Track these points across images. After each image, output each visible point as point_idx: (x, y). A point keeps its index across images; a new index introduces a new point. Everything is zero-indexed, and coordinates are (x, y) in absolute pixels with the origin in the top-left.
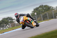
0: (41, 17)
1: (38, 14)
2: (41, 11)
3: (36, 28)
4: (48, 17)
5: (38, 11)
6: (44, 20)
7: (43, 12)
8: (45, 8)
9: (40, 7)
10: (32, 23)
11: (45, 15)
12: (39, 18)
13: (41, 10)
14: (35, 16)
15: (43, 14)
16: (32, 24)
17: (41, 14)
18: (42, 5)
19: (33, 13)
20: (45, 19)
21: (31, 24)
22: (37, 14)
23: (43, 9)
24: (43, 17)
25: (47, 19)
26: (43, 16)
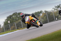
0: (15, 25)
1: (12, 22)
2: (15, 20)
3: (40, 28)
4: (22, 25)
5: (12, 19)
6: (17, 29)
7: (17, 20)
8: (19, 16)
9: (14, 14)
10: (37, 22)
11: (19, 24)
12: (13, 27)
13: (15, 18)
14: (8, 24)
15: (17, 22)
17: (15, 22)
18: (16, 13)
19: (6, 21)
20: (19, 28)
21: (36, 24)
22: (10, 22)
23: (17, 17)
24: (17, 26)
25: (22, 28)
26: (17, 24)
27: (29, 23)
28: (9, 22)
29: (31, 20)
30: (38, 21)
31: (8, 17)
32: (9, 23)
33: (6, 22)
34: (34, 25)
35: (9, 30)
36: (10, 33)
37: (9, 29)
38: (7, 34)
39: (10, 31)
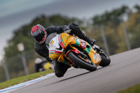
1: (31, 47)
14: (19, 56)
16: (90, 59)
19: (11, 44)
21: (86, 58)
22: (26, 49)
27: (61, 57)
28: (21, 47)
29: (69, 47)
30: (92, 49)
31: (17, 33)
32: (20, 52)
33: (10, 47)
34: (78, 65)
35: (21, 73)
36: (28, 83)
37: (23, 69)
38: (15, 86)
39: (24, 77)
